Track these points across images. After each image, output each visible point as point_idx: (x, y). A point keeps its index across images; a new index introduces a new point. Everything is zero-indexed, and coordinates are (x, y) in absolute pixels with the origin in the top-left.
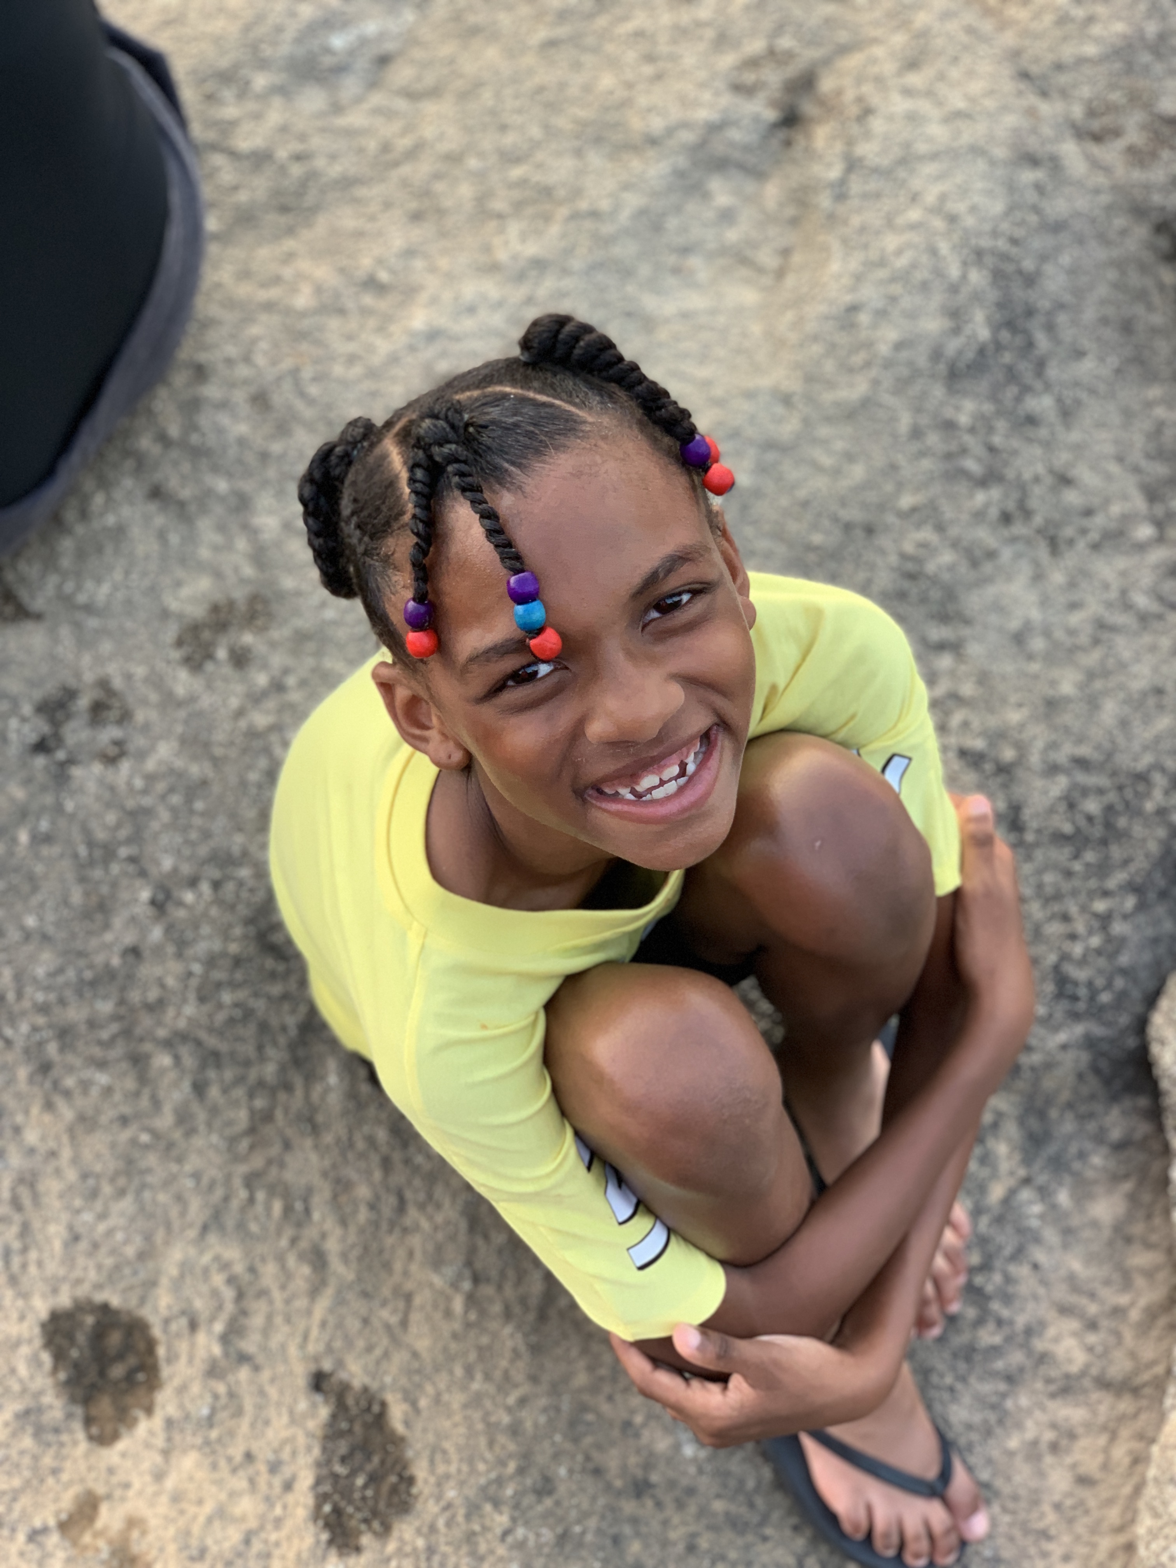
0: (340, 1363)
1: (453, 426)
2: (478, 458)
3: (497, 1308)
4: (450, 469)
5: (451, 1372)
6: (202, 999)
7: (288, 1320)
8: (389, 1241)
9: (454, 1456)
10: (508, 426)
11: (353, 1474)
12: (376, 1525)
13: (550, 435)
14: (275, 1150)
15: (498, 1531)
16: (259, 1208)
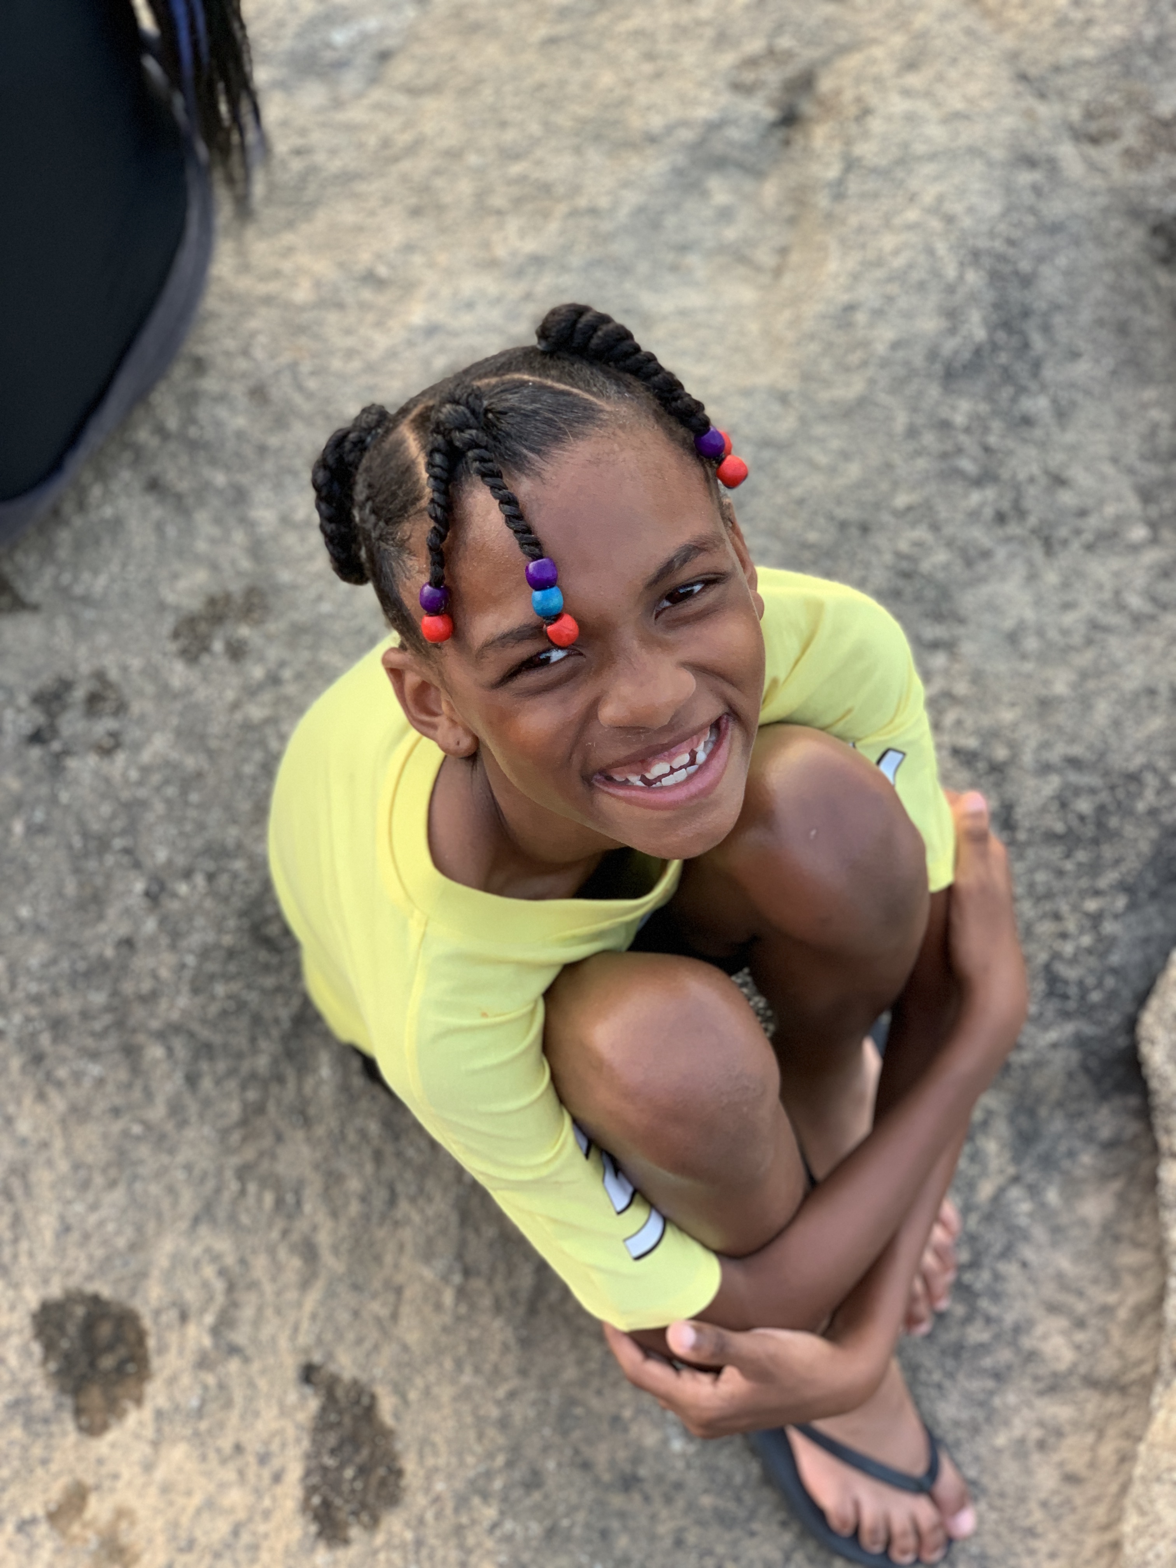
0: (330, 1356)
1: (473, 412)
2: (497, 444)
3: (486, 1302)
4: (470, 454)
5: (441, 1365)
6: (196, 991)
7: (278, 1312)
8: (381, 1233)
9: (443, 1448)
10: (527, 413)
11: (341, 1467)
12: (365, 1517)
13: (569, 423)
14: (267, 1142)
15: (486, 1524)
16: (251, 1200)
